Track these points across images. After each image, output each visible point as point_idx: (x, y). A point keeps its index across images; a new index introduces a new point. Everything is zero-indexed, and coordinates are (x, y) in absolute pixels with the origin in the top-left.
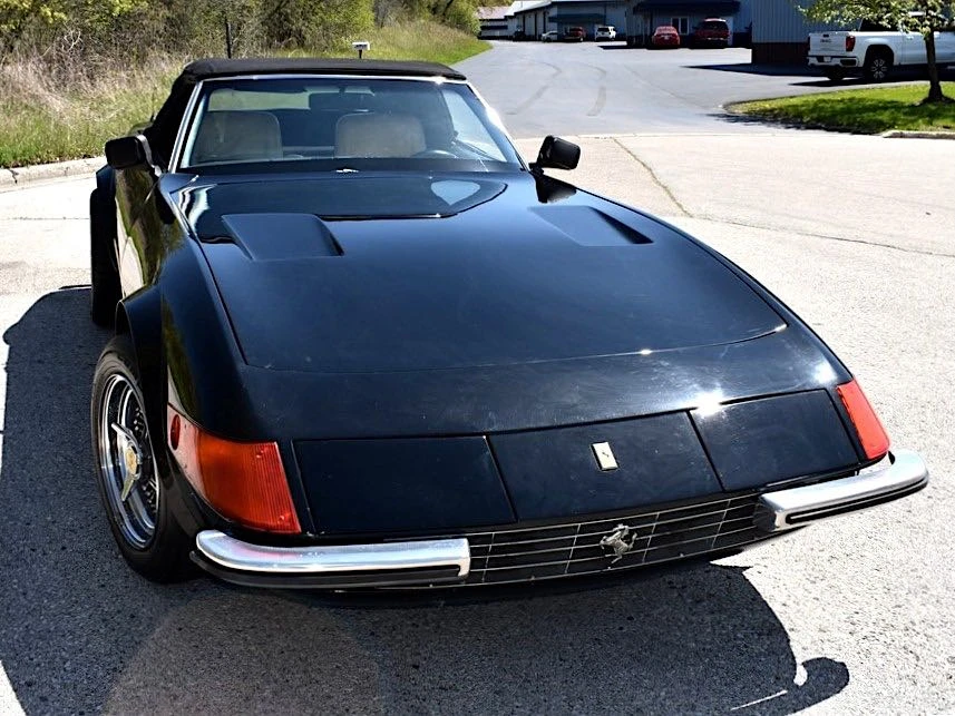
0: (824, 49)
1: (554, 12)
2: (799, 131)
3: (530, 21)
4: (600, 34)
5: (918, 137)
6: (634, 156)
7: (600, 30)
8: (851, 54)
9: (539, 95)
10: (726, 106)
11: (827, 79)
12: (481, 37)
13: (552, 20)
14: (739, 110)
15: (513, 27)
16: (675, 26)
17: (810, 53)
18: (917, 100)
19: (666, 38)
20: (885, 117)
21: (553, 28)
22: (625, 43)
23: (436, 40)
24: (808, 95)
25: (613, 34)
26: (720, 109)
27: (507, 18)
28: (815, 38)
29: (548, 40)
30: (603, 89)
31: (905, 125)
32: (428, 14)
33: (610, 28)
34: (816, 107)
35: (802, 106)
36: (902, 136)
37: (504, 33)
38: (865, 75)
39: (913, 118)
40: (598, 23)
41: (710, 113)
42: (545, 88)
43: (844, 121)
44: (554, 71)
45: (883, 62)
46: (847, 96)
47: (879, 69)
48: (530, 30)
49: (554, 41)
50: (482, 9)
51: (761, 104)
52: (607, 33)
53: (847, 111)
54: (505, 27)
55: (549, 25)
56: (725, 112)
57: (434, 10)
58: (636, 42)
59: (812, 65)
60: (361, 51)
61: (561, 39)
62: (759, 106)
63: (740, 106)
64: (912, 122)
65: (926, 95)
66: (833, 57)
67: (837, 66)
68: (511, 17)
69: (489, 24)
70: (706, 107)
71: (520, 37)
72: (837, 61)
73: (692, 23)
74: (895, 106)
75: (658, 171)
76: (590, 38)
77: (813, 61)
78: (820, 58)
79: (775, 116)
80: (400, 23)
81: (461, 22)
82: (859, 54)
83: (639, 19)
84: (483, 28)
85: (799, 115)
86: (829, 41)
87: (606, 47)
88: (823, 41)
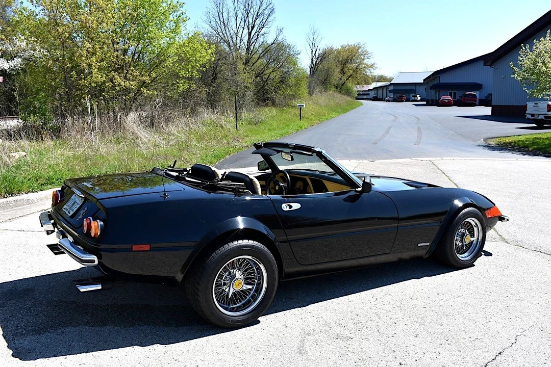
0: (535, 111)
1: (391, 88)
3: (380, 92)
4: (413, 98)
7: (413, 96)
8: (549, 113)
9: (387, 132)
10: (485, 140)
11: (535, 125)
12: (357, 99)
13: (390, 91)
14: (493, 143)
15: (372, 94)
16: (451, 95)
17: (527, 112)
19: (446, 101)
21: (391, 95)
22: (425, 103)
23: (337, 101)
24: (527, 135)
25: (419, 98)
26: (482, 142)
27: (369, 90)
28: (530, 105)
29: (389, 101)
30: (419, 129)
32: (334, 89)
33: (418, 96)
34: (534, 142)
35: (526, 141)
37: (368, 97)
40: (413, 93)
41: (477, 144)
42: (390, 128)
44: (394, 118)
46: (549, 136)
48: (380, 96)
49: (391, 101)
50: (358, 86)
51: (504, 139)
52: (416, 98)
54: (369, 94)
55: (389, 94)
56: (484, 143)
57: (337, 87)
58: (430, 103)
59: (528, 118)
60: (301, 108)
61: (394, 100)
62: (503, 140)
63: (492, 140)
66: (539, 115)
67: (542, 119)
68: (371, 90)
69: (361, 93)
70: (474, 140)
71: (375, 99)
72: (542, 117)
73: (459, 94)
76: (408, 100)
77: (529, 116)
78: (533, 115)
79: (513, 146)
80: (320, 93)
81: (348, 93)
83: (433, 92)
84: (358, 94)
85: (527, 147)
86: (538, 107)
87: (416, 105)
88: (534, 106)
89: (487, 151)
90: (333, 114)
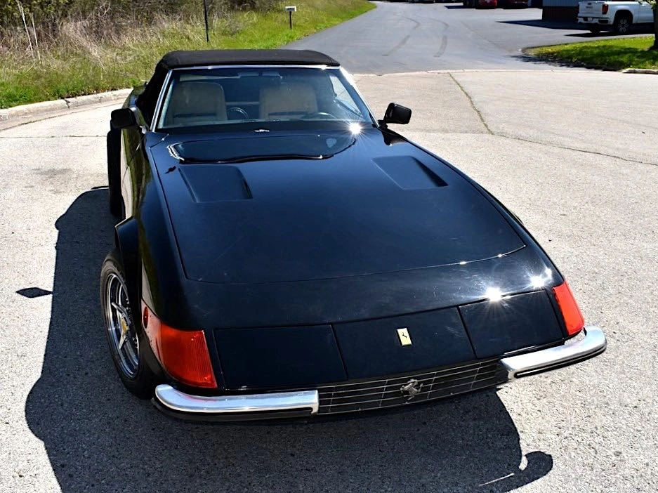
0: (588, 13)
2: (569, 68)
5: (646, 73)
6: (461, 87)
8: (605, 16)
9: (404, 42)
10: (524, 50)
11: (589, 32)
14: (532, 53)
17: (579, 15)
18: (646, 48)
19: (488, 1)
20: (625, 59)
22: (462, 4)
24: (577, 43)
26: (519, 52)
28: (582, 5)
29: (413, 2)
30: (445, 38)
31: (637, 64)
34: (581, 52)
35: (573, 50)
36: (635, 72)
38: (614, 30)
39: (642, 60)
41: (513, 54)
42: (408, 37)
43: (598, 61)
44: (415, 24)
45: (625, 21)
46: (602, 44)
47: (623, 26)
49: (416, 2)
51: (547, 49)
53: (601, 55)
56: (521, 54)
58: (469, 4)
59: (581, 23)
60: (291, 13)
61: (421, 1)
62: (545, 50)
63: (533, 50)
64: (642, 63)
65: (652, 44)
66: (593, 18)
67: (596, 24)
70: (510, 51)
72: (596, 21)
74: (632, 51)
75: (475, 99)
77: (581, 20)
78: (586, 19)
79: (555, 57)
82: (611, 16)
85: (570, 57)
86: (591, 7)
87: (449, 7)
88: (587, 7)
89: (520, 63)
90: (335, 21)
